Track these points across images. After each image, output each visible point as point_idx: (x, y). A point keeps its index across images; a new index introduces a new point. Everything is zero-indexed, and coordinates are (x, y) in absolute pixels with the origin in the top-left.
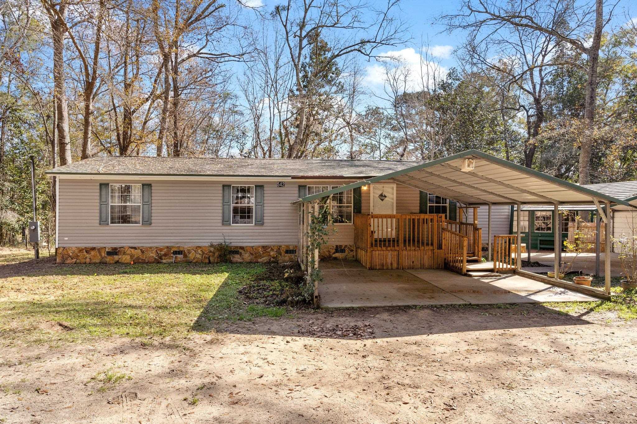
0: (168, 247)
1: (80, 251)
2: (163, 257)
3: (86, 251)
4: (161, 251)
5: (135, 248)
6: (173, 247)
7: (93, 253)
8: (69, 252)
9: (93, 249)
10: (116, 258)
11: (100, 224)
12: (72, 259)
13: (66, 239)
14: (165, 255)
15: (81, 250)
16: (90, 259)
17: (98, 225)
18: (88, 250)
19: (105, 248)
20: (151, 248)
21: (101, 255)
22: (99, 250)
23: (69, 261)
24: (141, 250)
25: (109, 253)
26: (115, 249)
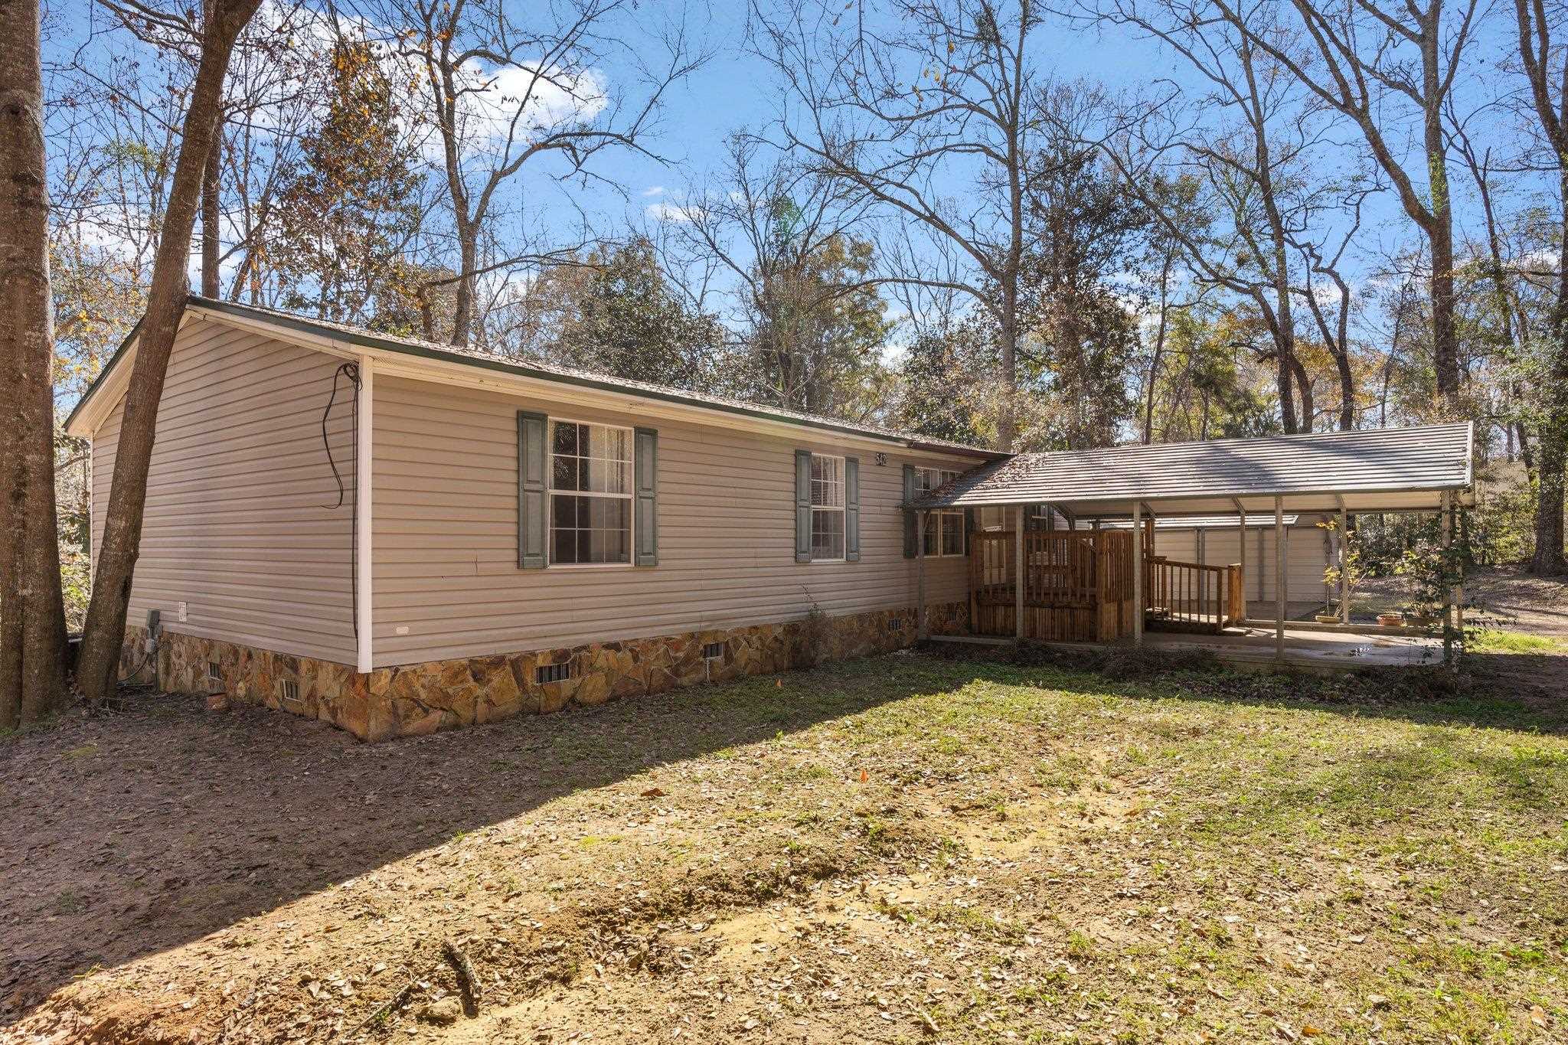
0: (692, 635)
1: (456, 675)
2: (683, 670)
3: (474, 676)
4: (677, 650)
5: (615, 647)
6: (703, 634)
7: (497, 679)
8: (417, 686)
9: (498, 662)
10: (567, 686)
11: (519, 564)
12: (426, 711)
13: (402, 630)
14: (687, 660)
15: (455, 673)
16: (489, 701)
17: (512, 567)
18: (479, 669)
19: (533, 654)
20: (655, 642)
21: (521, 682)
22: (517, 665)
23: (415, 725)
24: (631, 650)
25: (543, 674)
26: (563, 655)
